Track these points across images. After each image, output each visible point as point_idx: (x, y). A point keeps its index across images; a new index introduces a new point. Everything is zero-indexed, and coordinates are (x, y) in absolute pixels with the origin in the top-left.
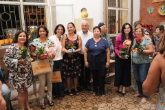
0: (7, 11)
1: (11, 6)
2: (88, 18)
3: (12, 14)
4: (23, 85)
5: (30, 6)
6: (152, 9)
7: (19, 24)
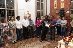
0: (1, 11)
1: (2, 10)
2: (29, 14)
3: (3, 12)
4: (6, 35)
5: (9, 10)
6: (54, 11)
7: (5, 16)
